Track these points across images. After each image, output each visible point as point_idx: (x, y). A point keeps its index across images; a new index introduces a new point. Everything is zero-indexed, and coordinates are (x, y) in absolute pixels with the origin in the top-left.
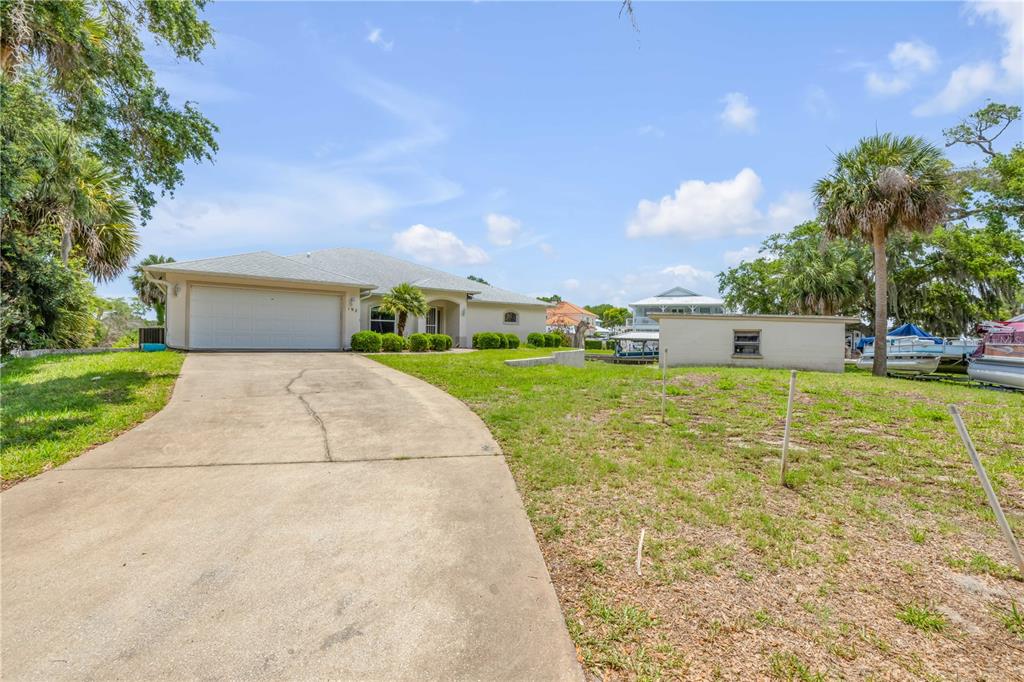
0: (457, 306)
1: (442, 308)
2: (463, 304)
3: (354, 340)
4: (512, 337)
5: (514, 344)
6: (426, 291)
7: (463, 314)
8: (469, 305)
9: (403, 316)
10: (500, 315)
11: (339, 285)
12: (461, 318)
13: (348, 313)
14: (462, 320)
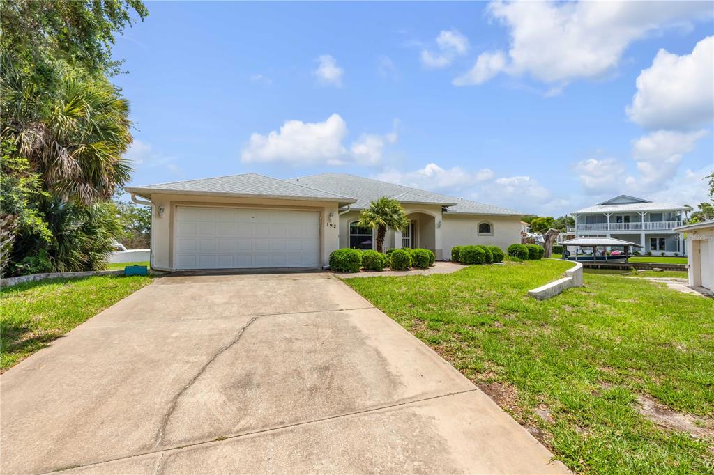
0: (432, 218)
1: (415, 221)
2: (438, 217)
3: (332, 258)
4: (495, 249)
5: (498, 258)
6: (405, 204)
7: (439, 227)
8: (444, 217)
9: (382, 230)
10: (474, 226)
11: (317, 200)
12: (437, 231)
13: (327, 229)
14: (438, 233)
